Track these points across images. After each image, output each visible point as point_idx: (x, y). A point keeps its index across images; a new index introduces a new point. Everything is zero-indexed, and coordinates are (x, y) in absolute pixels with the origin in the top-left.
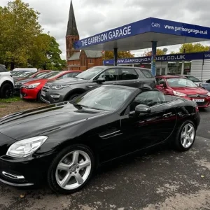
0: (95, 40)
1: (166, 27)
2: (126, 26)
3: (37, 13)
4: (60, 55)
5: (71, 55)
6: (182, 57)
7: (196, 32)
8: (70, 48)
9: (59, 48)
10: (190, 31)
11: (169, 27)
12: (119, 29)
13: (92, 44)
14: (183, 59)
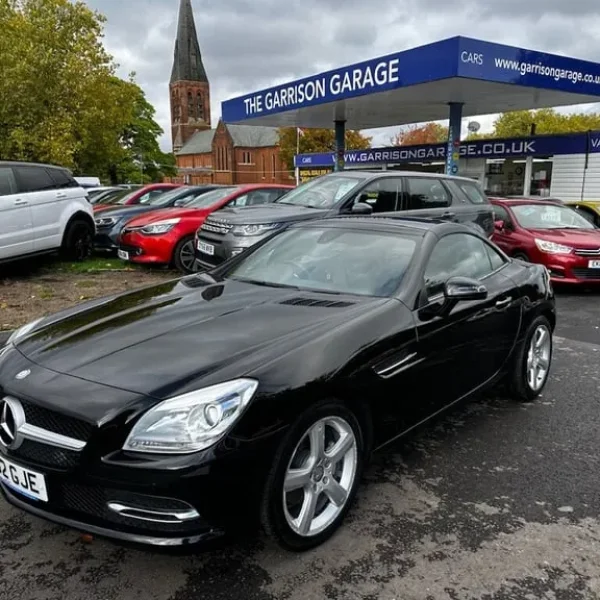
0: (288, 97)
1: (498, 63)
2: (387, 59)
3: (99, 18)
4: (158, 139)
5: (185, 140)
6: (527, 146)
7: (576, 77)
8: (184, 120)
9: (155, 119)
10: (560, 74)
11: (507, 64)
12: (362, 66)
13: (278, 109)
14: (529, 153)
